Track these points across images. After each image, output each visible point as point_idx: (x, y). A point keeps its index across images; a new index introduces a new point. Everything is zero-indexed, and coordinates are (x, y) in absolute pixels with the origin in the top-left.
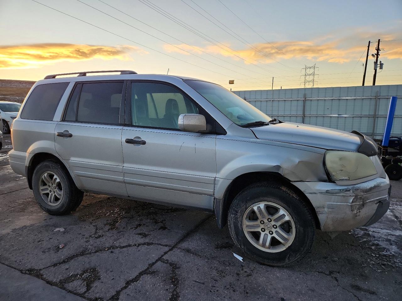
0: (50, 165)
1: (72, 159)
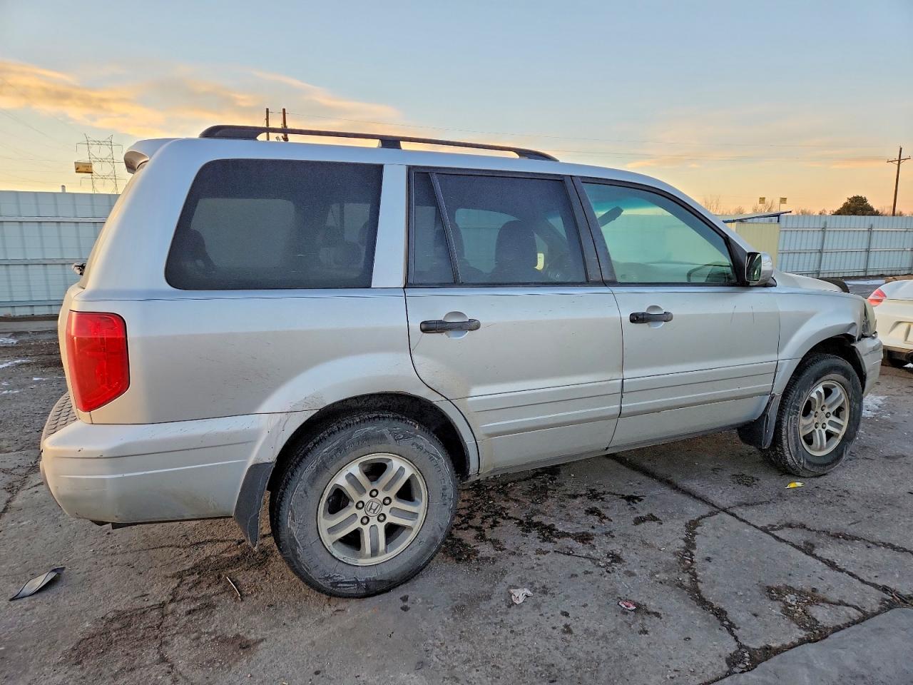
0: (385, 431)
1: (476, 391)
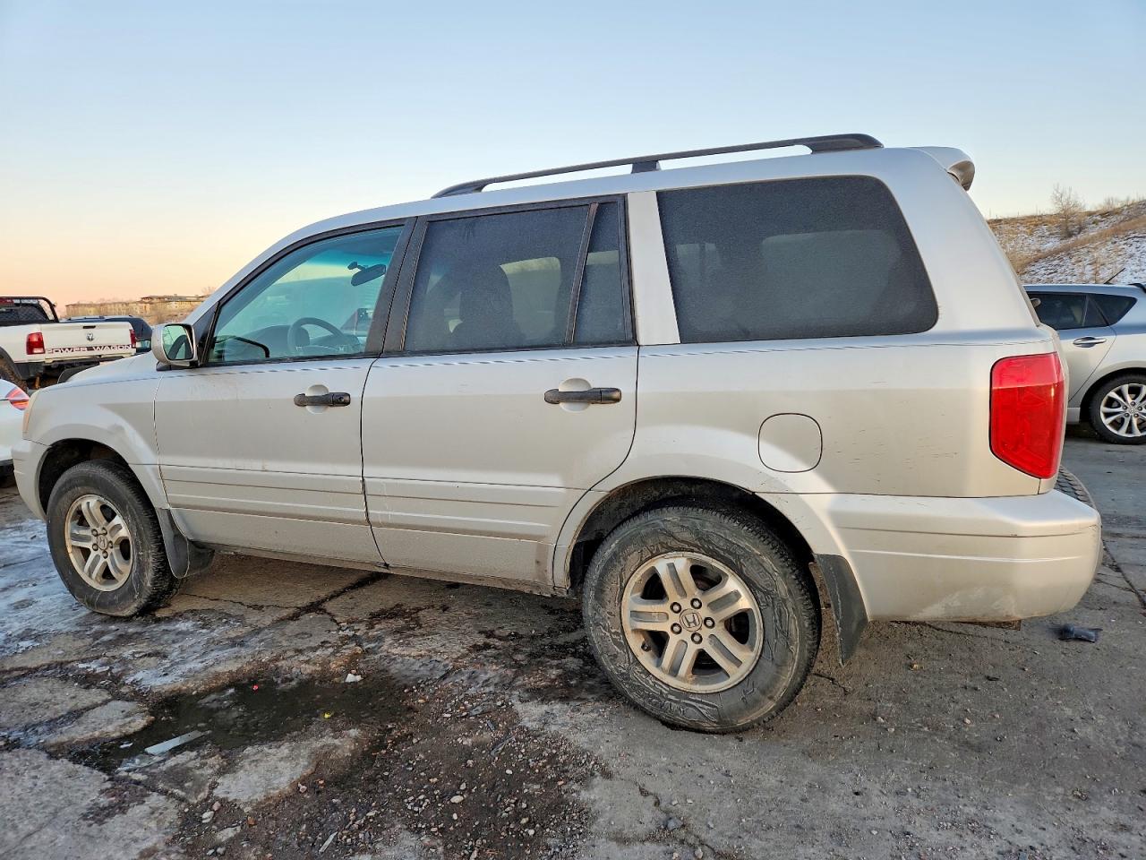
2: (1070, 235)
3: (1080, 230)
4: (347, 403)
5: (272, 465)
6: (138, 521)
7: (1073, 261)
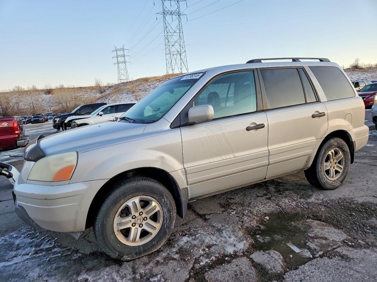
2: (102, 93)
3: (104, 91)
4: (263, 127)
5: (237, 155)
6: (169, 199)
7: (108, 100)
